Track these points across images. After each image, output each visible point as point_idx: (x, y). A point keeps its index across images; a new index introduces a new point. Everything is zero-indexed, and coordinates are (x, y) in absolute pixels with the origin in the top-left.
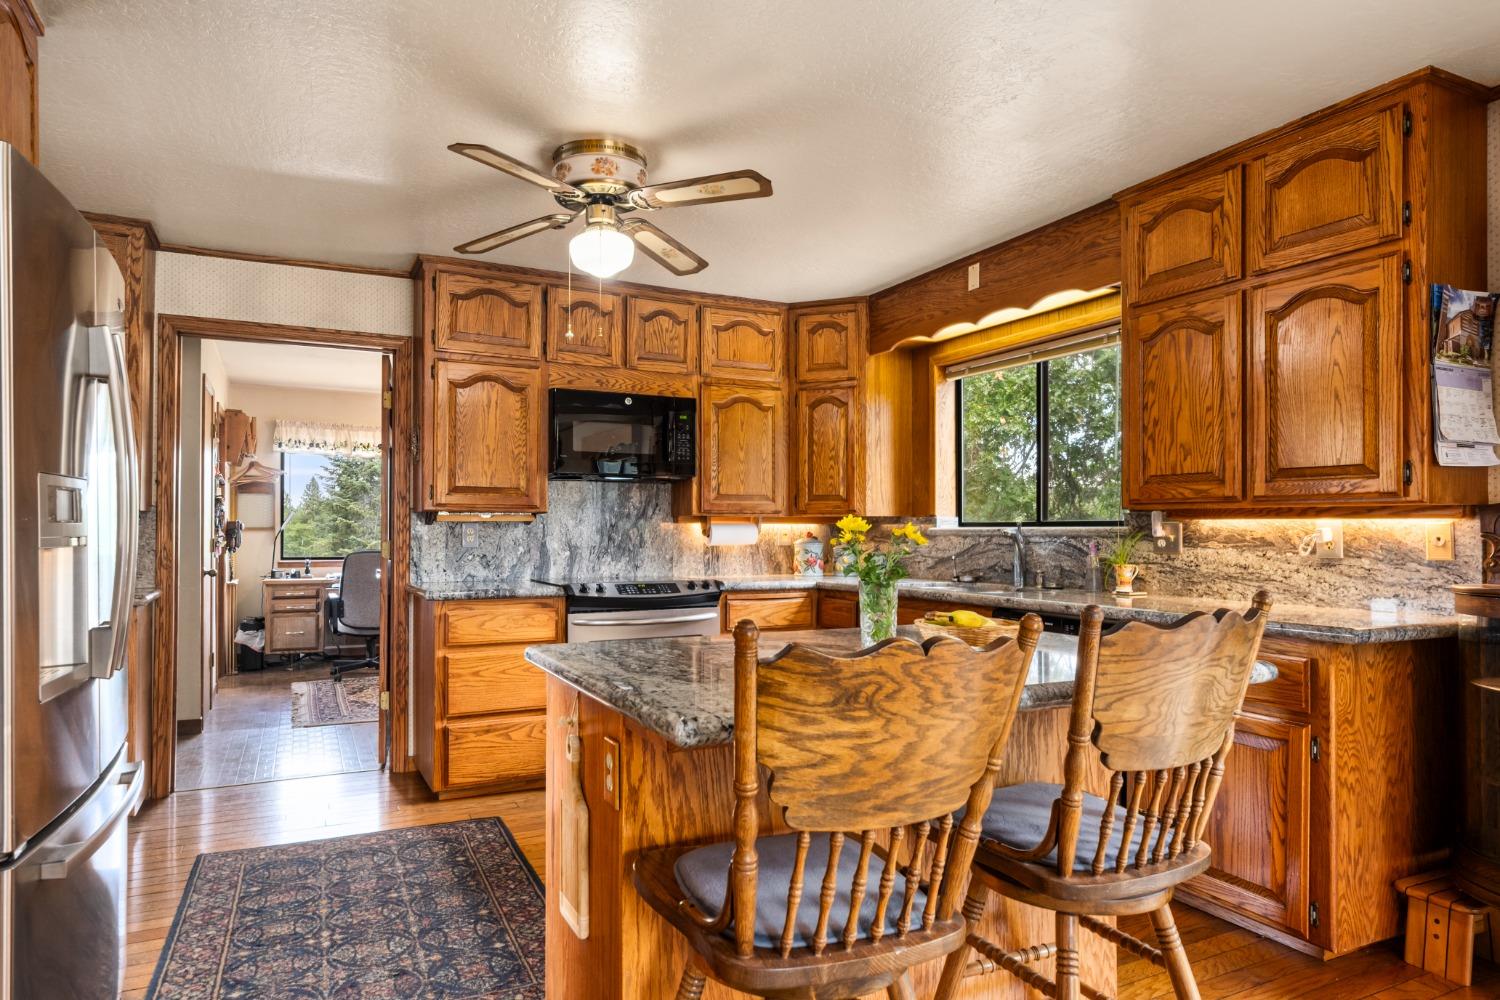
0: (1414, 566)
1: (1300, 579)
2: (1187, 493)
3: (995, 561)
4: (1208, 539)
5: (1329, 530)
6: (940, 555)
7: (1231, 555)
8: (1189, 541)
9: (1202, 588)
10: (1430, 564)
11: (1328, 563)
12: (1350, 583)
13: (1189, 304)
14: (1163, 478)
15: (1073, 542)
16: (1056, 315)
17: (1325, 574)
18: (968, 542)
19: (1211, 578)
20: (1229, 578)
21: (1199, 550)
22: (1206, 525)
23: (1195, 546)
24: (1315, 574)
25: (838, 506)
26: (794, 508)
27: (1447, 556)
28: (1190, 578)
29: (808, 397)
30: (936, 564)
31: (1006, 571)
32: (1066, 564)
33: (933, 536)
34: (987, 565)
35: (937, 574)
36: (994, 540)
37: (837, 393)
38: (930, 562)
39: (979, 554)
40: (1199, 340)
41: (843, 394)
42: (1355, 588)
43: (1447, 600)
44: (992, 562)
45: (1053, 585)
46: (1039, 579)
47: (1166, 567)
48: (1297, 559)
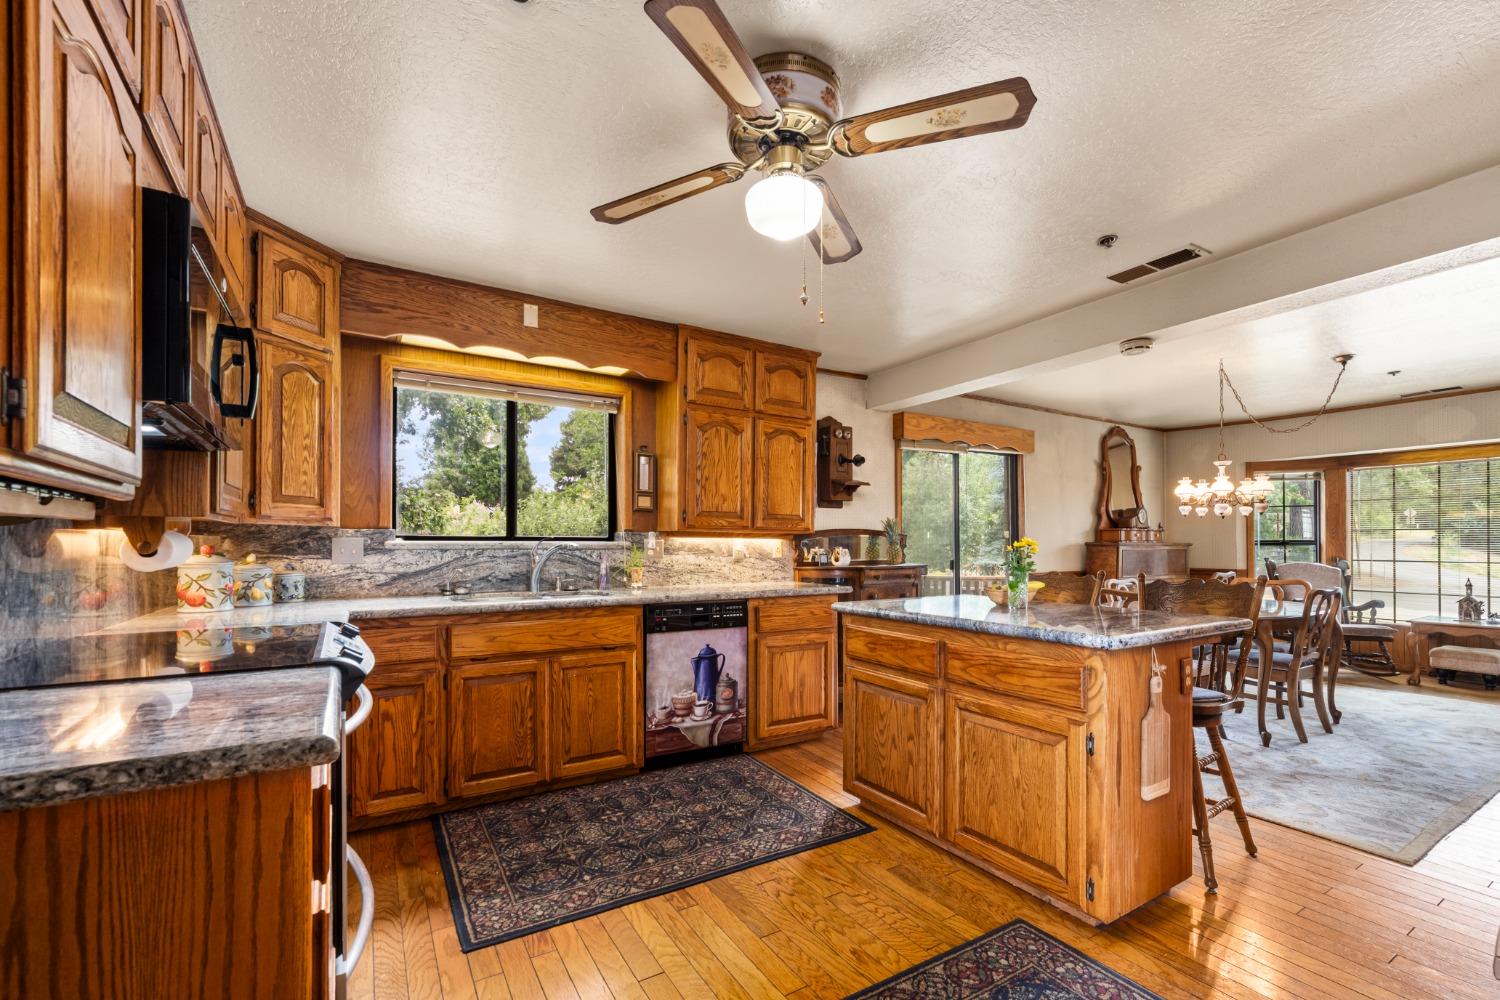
0: (769, 560)
1: (725, 570)
2: (724, 523)
3: (488, 572)
4: (679, 549)
5: (739, 544)
6: (401, 570)
7: (692, 559)
8: (667, 551)
9: (675, 579)
10: (774, 560)
11: (737, 561)
12: (746, 570)
13: (725, 414)
14: (709, 514)
15: (578, 553)
16: (556, 372)
17: (738, 567)
18: (448, 557)
19: (680, 573)
20: (691, 572)
21: (673, 557)
22: (678, 541)
23: (671, 554)
24: (732, 567)
25: (313, 513)
26: (246, 511)
27: (779, 556)
28: (668, 574)
29: (274, 356)
30: (394, 579)
31: (502, 580)
32: (571, 571)
33: (391, 551)
34: (478, 577)
35: (395, 591)
36: (487, 553)
37: (313, 363)
38: (382, 579)
39: (466, 566)
40: (732, 437)
41: (318, 367)
42: (749, 573)
43: (779, 575)
44: (483, 574)
45: (571, 588)
46: (558, 584)
47: (652, 567)
48: (724, 560)
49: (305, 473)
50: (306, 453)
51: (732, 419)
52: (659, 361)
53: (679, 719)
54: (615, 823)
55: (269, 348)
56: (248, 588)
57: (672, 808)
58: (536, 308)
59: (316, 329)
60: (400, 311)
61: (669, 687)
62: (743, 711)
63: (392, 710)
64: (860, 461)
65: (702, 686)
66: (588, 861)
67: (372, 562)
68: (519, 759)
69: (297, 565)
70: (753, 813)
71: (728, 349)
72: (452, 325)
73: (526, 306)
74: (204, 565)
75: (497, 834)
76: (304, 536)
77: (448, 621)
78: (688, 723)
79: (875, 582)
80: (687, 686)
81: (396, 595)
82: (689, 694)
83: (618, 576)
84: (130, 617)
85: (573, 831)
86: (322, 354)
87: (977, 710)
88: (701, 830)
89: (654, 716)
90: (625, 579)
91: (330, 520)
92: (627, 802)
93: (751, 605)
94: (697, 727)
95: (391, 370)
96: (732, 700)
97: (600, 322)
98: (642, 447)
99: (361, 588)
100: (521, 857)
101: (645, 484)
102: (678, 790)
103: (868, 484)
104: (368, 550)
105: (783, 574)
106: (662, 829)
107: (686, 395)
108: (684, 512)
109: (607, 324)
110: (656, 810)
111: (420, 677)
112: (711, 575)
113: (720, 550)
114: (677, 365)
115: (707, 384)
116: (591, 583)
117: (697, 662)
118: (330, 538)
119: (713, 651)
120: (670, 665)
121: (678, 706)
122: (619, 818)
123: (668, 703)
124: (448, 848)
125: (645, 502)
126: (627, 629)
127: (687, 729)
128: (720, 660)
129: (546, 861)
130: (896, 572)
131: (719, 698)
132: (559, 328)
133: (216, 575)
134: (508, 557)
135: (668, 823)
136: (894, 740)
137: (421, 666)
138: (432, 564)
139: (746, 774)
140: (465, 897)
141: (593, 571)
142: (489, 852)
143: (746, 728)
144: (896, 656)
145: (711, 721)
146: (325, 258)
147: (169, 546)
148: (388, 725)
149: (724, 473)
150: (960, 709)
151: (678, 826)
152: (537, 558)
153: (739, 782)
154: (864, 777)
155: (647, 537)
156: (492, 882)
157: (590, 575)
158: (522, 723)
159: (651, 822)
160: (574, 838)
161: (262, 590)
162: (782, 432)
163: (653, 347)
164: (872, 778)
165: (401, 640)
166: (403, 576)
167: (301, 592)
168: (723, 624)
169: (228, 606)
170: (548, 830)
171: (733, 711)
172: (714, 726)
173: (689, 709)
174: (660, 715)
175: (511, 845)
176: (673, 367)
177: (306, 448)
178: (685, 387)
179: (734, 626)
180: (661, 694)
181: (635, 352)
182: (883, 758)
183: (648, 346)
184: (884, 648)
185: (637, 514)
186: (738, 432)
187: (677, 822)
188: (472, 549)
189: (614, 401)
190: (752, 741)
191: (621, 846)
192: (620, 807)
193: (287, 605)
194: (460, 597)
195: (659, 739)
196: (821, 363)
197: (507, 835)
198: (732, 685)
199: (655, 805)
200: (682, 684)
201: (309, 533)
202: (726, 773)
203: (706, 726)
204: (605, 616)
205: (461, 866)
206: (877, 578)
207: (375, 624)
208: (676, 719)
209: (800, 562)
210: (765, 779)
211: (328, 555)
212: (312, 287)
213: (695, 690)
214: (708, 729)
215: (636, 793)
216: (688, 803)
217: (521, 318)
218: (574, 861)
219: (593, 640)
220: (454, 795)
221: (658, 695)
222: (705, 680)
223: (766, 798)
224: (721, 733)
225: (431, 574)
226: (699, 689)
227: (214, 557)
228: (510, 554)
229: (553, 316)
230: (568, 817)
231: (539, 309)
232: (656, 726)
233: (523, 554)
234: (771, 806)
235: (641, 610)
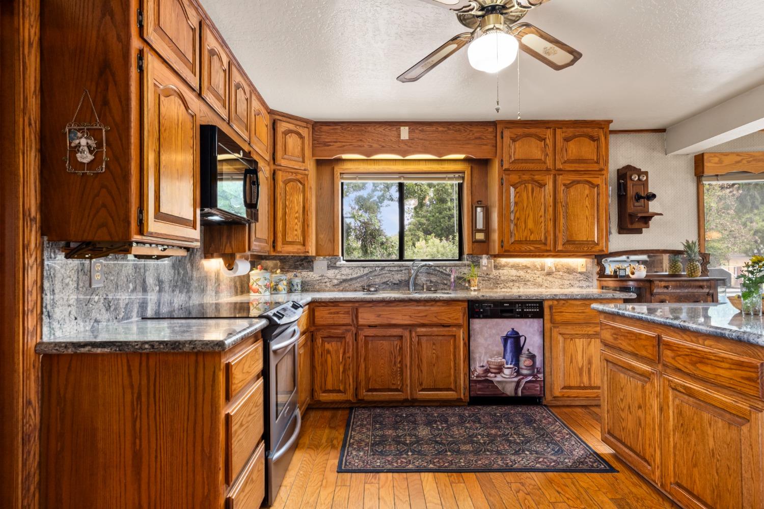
0: (575, 274)
1: (539, 280)
2: (532, 248)
3: (387, 279)
4: (504, 266)
5: (549, 262)
6: (344, 277)
7: (514, 272)
8: (496, 267)
9: (502, 286)
10: (580, 273)
11: (549, 274)
12: (556, 280)
13: (531, 175)
14: (520, 242)
15: (438, 268)
17: (550, 278)
18: (366, 271)
19: (506, 281)
20: (513, 281)
21: (500, 271)
22: (503, 261)
23: (499, 269)
24: (545, 278)
25: (300, 249)
26: (272, 249)
27: (584, 270)
28: (497, 282)
29: (282, 176)
30: (341, 282)
31: (395, 284)
32: (434, 279)
33: (339, 267)
34: (382, 282)
35: (341, 288)
36: (386, 268)
37: (299, 177)
38: (336, 282)
39: (375, 276)
40: (537, 189)
41: (302, 178)
42: (558, 282)
43: (584, 284)
44: (385, 280)
45: (432, 289)
46: (425, 287)
47: (486, 278)
48: (538, 273)
49: (296, 230)
50: (296, 221)
51: (537, 177)
52: (485, 147)
53: (493, 375)
54: (439, 430)
55: (280, 172)
56: (277, 285)
57: (477, 428)
58: (407, 128)
59: (301, 160)
60: (339, 143)
61: (486, 353)
62: (541, 376)
63: (331, 349)
64: (652, 197)
65: (509, 355)
66: (415, 445)
67: (331, 273)
68: (393, 384)
69: (298, 274)
70: (529, 442)
71: (533, 131)
72: (364, 146)
73: (402, 128)
74: (258, 274)
75: (375, 422)
76: (302, 260)
77: (357, 305)
78: (499, 378)
79: (665, 291)
80: (498, 354)
81: (342, 291)
82: (500, 359)
83: (462, 282)
84: (231, 296)
85: (414, 429)
86: (304, 172)
87: (684, 391)
88: (488, 444)
89: (475, 370)
90: (467, 285)
91: (308, 252)
92: (452, 420)
93: (546, 305)
94: (506, 382)
95: (339, 174)
96: (533, 367)
97: (446, 129)
98: (478, 202)
99: (326, 286)
100: (382, 436)
101: (480, 225)
102: (487, 418)
103: (661, 214)
104: (329, 267)
105: (587, 284)
106: (465, 438)
107: (502, 166)
108: (502, 241)
109: (449, 129)
110: (467, 428)
111: (343, 333)
112: (529, 283)
113: (535, 266)
114: (496, 147)
115: (517, 157)
116: (445, 287)
117: (505, 339)
118: (312, 261)
119: (517, 333)
120: (486, 339)
121: (492, 366)
122: (443, 427)
123: (485, 364)
124: (351, 424)
125: (480, 236)
126: (458, 315)
127: (499, 382)
128: (522, 339)
129: (393, 440)
130: (693, 283)
131: (522, 365)
132: (421, 137)
133: (262, 279)
134: (398, 271)
135: (470, 436)
136: (629, 408)
137: (344, 328)
138: (359, 275)
139: (538, 418)
140: (348, 448)
141: (447, 280)
142: (368, 429)
143: (543, 388)
144: (629, 345)
145: (516, 379)
146: (304, 124)
147: (237, 265)
148: (329, 356)
149: (531, 214)
150: (673, 389)
151: (475, 439)
152: (413, 271)
153: (529, 422)
154: (612, 432)
155: (481, 258)
156: (363, 444)
157: (445, 282)
158: (395, 364)
159: (460, 433)
160: (413, 432)
161: (283, 286)
162: (578, 182)
163: (479, 138)
164: (617, 434)
165: (334, 313)
166: (345, 281)
167: (299, 288)
168: (524, 315)
169: (268, 293)
170: (402, 426)
171: (534, 375)
172: (518, 383)
173: (500, 369)
174: (479, 371)
175: (381, 429)
176: (495, 148)
177: (296, 218)
178: (502, 161)
179: (533, 317)
180: (480, 357)
181: (468, 144)
182: (623, 420)
183: (476, 138)
184: (623, 338)
185: (475, 244)
186: (542, 185)
187: (476, 436)
188: (378, 267)
189: (461, 175)
190: (548, 397)
191: (437, 442)
192: (446, 421)
193: (293, 294)
194: (372, 293)
195: (478, 386)
196: (612, 127)
197: (381, 423)
198: (532, 357)
199: (467, 425)
200: (495, 352)
201: (304, 259)
202: (523, 415)
203: (512, 382)
204: (443, 306)
205: (353, 433)
206: (667, 287)
207: (324, 304)
208: (489, 374)
209: (602, 274)
210: (549, 423)
211: (312, 270)
212: (299, 139)
213: (504, 358)
214: (514, 385)
215: (460, 415)
216: (488, 428)
217: (399, 135)
218: (407, 444)
219: (435, 320)
220: (360, 398)
221: (478, 358)
222: (511, 351)
223: (543, 435)
224: (524, 388)
225: (358, 280)
226: (506, 357)
227: (262, 271)
228: (399, 269)
229: (416, 131)
230: (415, 421)
231: (409, 129)
232: (477, 377)
233: (405, 269)
234: (544, 440)
235: (466, 304)
